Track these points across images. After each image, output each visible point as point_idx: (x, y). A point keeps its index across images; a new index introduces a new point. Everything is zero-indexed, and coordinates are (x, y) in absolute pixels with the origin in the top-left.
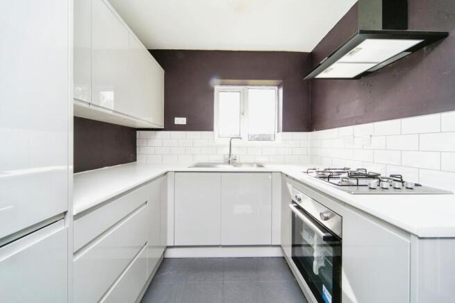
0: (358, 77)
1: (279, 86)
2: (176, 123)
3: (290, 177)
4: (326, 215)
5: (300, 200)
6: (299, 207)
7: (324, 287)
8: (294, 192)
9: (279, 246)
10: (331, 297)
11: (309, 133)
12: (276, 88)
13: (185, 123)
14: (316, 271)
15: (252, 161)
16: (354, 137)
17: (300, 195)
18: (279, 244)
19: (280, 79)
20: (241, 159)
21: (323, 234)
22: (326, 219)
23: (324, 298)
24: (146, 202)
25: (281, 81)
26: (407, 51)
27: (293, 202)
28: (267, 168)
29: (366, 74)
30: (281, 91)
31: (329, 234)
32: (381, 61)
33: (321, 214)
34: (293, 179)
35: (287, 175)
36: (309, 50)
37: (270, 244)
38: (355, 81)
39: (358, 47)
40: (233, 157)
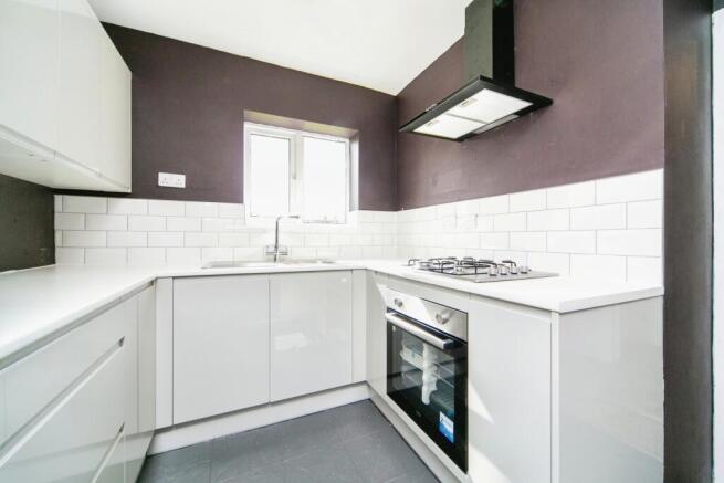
0: (461, 139)
1: (352, 139)
2: (161, 183)
3: (382, 274)
4: (444, 316)
5: (401, 304)
6: (399, 315)
7: (442, 415)
8: (389, 296)
9: (365, 382)
10: (452, 424)
11: (395, 213)
12: (348, 141)
13: (183, 186)
14: (425, 400)
15: (314, 256)
16: (456, 217)
17: (402, 297)
18: (363, 379)
19: (354, 128)
20: (295, 253)
21: (441, 343)
22: (445, 322)
23: (442, 430)
24: (121, 341)
25: (356, 131)
26: (516, 113)
27: (389, 310)
28: (341, 264)
29: (470, 136)
30: (356, 147)
31: (450, 341)
32: (489, 121)
33: (437, 316)
34: (389, 275)
35: (376, 272)
36: (395, 92)
37: (350, 382)
38: (456, 143)
39: (474, 97)
40: (280, 249)
